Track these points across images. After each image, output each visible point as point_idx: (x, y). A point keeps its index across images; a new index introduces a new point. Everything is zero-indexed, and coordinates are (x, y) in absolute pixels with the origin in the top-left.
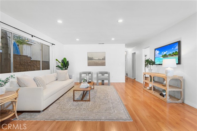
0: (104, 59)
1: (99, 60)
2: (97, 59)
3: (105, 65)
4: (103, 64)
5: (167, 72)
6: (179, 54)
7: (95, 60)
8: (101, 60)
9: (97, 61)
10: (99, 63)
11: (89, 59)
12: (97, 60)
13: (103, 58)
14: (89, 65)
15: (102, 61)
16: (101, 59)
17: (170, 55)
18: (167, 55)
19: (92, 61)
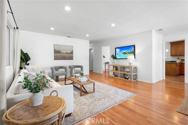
0: (72, 53)
1: (67, 53)
2: (65, 52)
3: (73, 59)
4: (71, 58)
5: (130, 63)
6: (134, 53)
7: (63, 53)
8: (68, 53)
9: (65, 55)
10: (67, 56)
11: (56, 52)
12: (65, 53)
13: (71, 51)
15: (70, 54)
16: (69, 53)
17: (128, 53)
18: (126, 52)
19: (60, 54)
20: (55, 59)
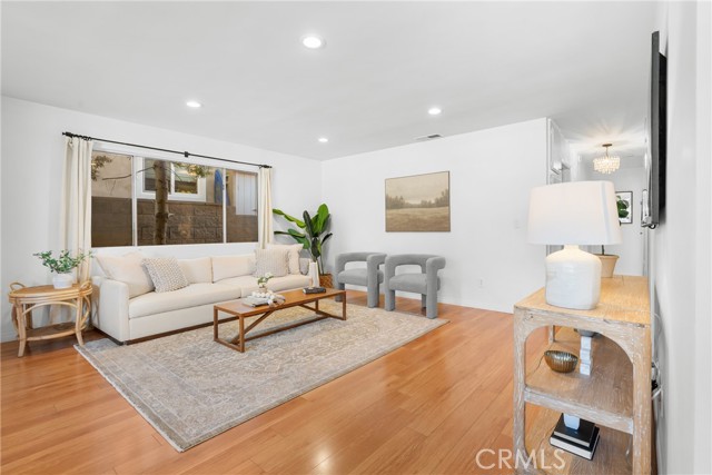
0: (445, 202)
1: (425, 205)
2: (418, 202)
3: (448, 229)
4: (442, 225)
7: (411, 206)
8: (430, 206)
9: (417, 212)
10: (425, 218)
11: (393, 204)
12: (419, 206)
13: (439, 196)
14: (392, 227)
15: (436, 209)
16: (433, 202)
19: (400, 211)
20: (389, 229)
